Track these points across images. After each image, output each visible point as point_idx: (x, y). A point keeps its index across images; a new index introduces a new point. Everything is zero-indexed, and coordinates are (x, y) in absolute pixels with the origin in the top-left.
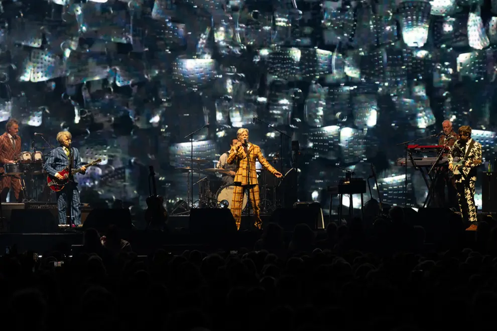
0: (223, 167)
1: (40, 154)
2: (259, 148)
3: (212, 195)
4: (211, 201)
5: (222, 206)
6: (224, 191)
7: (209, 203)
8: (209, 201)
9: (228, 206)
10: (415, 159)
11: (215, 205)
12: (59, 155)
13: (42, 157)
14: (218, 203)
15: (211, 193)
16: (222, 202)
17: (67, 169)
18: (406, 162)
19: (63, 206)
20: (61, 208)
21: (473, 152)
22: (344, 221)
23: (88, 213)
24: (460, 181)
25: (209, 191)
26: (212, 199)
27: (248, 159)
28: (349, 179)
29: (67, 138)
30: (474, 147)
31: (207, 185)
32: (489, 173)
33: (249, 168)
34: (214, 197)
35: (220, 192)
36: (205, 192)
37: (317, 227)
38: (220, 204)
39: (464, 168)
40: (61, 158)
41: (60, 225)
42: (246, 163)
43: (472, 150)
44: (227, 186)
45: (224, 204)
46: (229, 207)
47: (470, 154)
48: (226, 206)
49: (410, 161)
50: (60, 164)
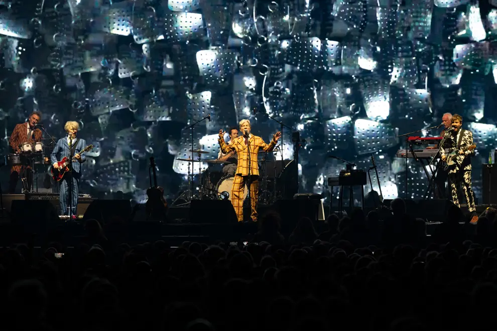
1: (40, 145)
3: (213, 187)
4: (211, 192)
5: (223, 198)
6: (225, 183)
8: (209, 192)
9: (228, 197)
10: (415, 151)
11: (215, 196)
12: (63, 144)
13: (43, 148)
14: (219, 194)
15: (212, 184)
16: (223, 193)
18: (407, 154)
21: (465, 140)
22: (345, 213)
23: (89, 204)
24: (455, 171)
25: (210, 182)
26: (213, 191)
27: (248, 150)
28: (349, 170)
30: (465, 136)
31: (207, 176)
32: (490, 165)
33: (250, 159)
34: (215, 188)
35: (220, 184)
36: (205, 183)
37: (317, 219)
38: (220, 195)
39: (458, 158)
41: (60, 216)
42: (246, 154)
43: (463, 139)
44: (227, 178)
45: (224, 196)
46: (230, 199)
47: (462, 143)
48: (227, 197)
49: (410, 153)
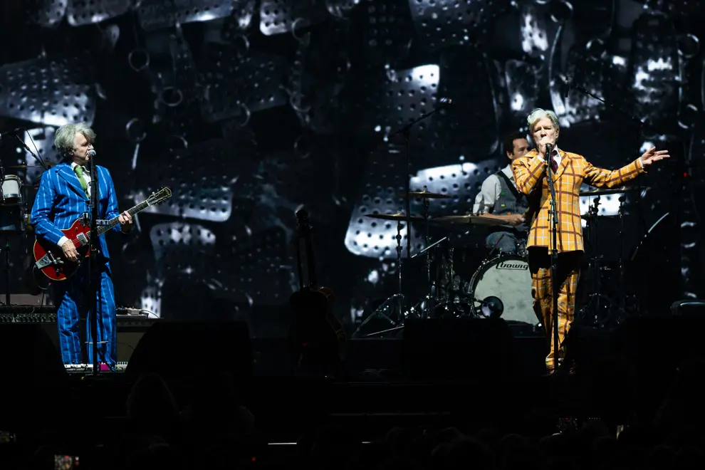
0: (491, 210)
1: (15, 182)
2: (583, 160)
3: (461, 285)
4: (457, 300)
5: (487, 312)
6: (492, 275)
7: (452, 305)
8: (452, 299)
9: (502, 310)
11: (467, 308)
12: (63, 184)
13: (22, 189)
14: (477, 304)
15: (458, 280)
16: (487, 302)
17: (85, 220)
19: (74, 318)
20: (68, 323)
25: (453, 273)
26: (461, 296)
29: (84, 140)
31: (447, 258)
34: (466, 290)
35: (480, 277)
36: (442, 276)
38: (480, 308)
40: (68, 193)
44: (497, 262)
45: (490, 308)
46: (505, 315)
48: (497, 312)
50: (63, 210)
